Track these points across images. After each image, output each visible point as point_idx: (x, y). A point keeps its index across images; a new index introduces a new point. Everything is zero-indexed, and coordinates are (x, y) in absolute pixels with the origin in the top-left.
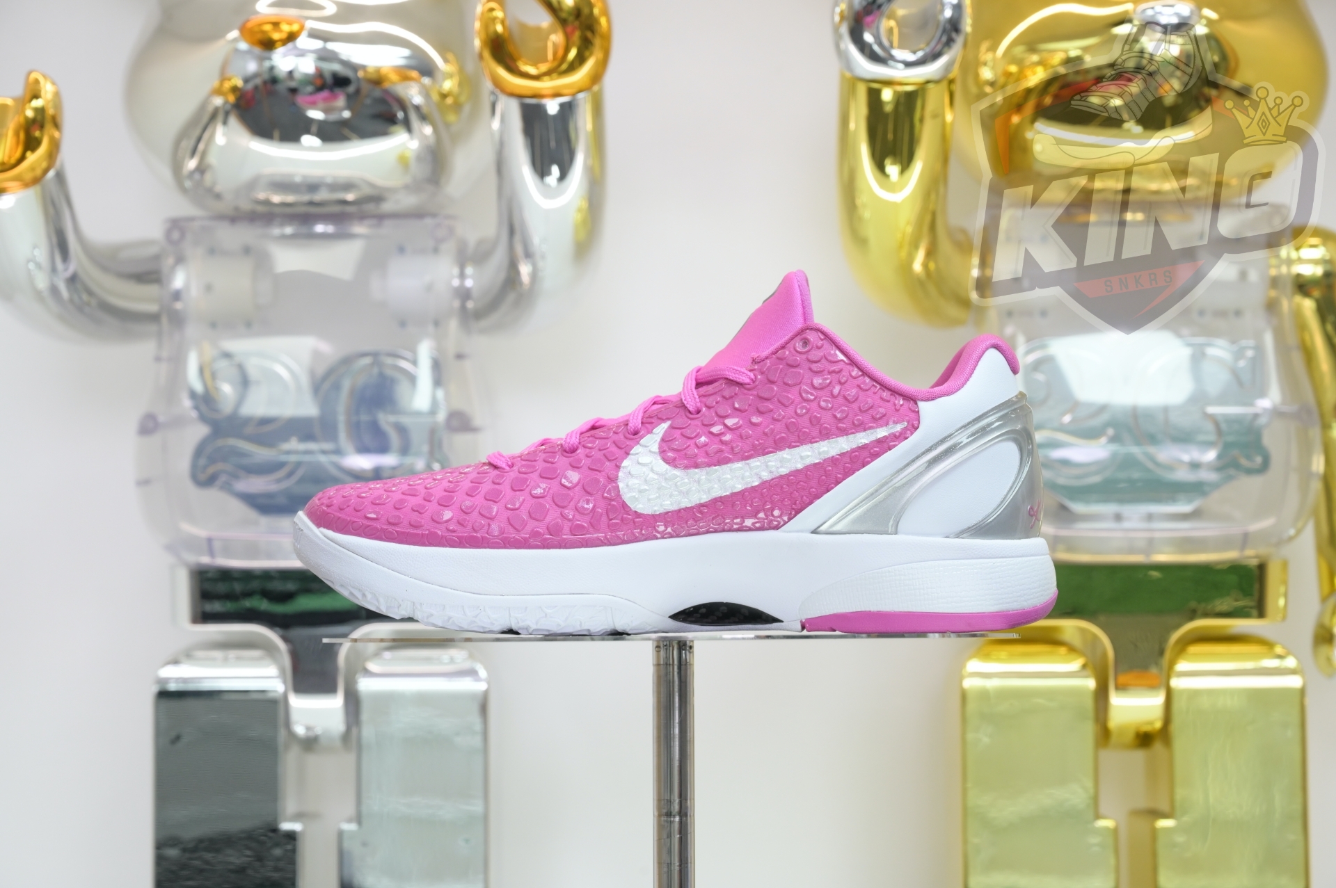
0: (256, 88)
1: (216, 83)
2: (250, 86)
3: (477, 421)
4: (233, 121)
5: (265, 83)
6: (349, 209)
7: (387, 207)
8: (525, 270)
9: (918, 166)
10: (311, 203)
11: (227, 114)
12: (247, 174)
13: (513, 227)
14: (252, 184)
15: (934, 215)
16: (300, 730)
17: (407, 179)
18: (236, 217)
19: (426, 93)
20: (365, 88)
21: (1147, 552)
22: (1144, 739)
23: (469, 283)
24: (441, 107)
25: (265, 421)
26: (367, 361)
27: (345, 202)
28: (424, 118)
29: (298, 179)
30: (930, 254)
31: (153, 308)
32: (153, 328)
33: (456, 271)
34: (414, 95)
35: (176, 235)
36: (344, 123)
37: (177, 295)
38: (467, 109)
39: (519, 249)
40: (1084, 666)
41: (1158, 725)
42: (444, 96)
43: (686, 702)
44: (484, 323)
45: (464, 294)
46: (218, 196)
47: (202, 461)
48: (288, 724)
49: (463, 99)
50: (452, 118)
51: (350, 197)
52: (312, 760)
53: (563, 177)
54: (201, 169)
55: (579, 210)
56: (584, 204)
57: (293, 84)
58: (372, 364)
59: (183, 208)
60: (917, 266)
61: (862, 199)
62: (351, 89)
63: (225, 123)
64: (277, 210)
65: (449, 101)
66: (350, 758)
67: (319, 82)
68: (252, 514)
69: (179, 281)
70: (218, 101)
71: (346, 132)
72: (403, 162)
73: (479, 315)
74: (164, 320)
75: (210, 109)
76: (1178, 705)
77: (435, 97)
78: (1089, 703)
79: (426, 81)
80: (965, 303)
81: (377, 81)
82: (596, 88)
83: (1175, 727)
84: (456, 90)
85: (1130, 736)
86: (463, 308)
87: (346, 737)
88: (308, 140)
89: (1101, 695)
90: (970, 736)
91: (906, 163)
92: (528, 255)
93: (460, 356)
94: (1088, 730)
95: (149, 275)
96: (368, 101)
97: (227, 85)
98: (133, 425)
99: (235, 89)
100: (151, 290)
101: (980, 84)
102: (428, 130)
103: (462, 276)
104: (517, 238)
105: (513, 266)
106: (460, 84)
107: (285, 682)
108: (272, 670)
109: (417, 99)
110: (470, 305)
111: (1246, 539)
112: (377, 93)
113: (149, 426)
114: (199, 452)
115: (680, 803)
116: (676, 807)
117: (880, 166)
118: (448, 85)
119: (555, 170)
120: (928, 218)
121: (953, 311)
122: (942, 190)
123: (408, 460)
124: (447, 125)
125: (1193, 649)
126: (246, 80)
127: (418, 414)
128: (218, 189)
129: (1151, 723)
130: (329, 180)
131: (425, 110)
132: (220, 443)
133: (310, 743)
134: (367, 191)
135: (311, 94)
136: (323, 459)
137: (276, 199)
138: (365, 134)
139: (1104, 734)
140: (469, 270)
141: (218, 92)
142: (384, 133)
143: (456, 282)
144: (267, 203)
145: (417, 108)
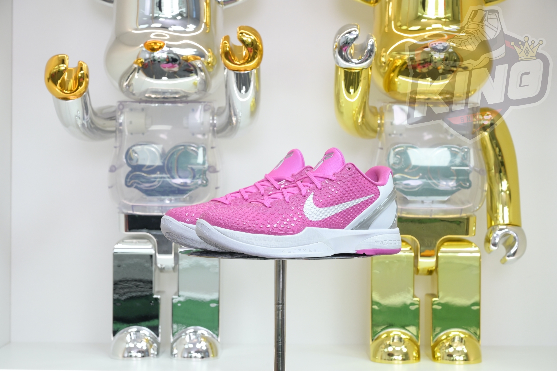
0: (149, 62)
1: (136, 60)
2: (147, 62)
3: (218, 168)
4: (141, 72)
5: (151, 61)
6: (177, 100)
7: (190, 99)
8: (234, 119)
9: (360, 88)
10: (164, 98)
11: (139, 70)
12: (144, 88)
13: (230, 104)
14: (146, 92)
15: (365, 103)
16: (159, 266)
17: (196, 90)
18: (140, 101)
19: (202, 63)
20: (182, 62)
21: (431, 215)
22: (430, 272)
23: (215, 122)
24: (207, 67)
25: (149, 167)
26: (182, 147)
27: (175, 98)
28: (201, 71)
29: (160, 90)
30: (363, 117)
31: (113, 129)
32: (114, 134)
33: (211, 118)
34: (198, 64)
35: (121, 107)
36: (175, 73)
37: (121, 124)
38: (216, 66)
39: (232, 113)
40: (411, 249)
41: (434, 268)
42: (208, 63)
43: (284, 272)
44: (220, 135)
45: (214, 126)
46: (134, 94)
47: (128, 180)
48: (156, 264)
49: (214, 64)
50: (211, 70)
51: (177, 96)
52: (162, 275)
53: (247, 91)
54: (129, 85)
55: (252, 102)
56: (254, 100)
57: (159, 60)
58: (184, 149)
59: (123, 97)
60: (360, 120)
61: (341, 101)
62: (178, 62)
63: (138, 72)
64: (154, 100)
65: (210, 65)
66: (176, 274)
67: (168, 60)
68: (145, 196)
69: (121, 119)
70: (136, 66)
71: (176, 76)
72: (195, 84)
73: (218, 132)
74: (117, 132)
75: (133, 68)
76: (440, 262)
77: (206, 64)
78: (412, 261)
79: (203, 59)
80: (375, 131)
81: (187, 60)
82: (258, 67)
83: (439, 269)
84: (212, 61)
85: (426, 272)
86: (213, 130)
87: (174, 268)
88: (164, 78)
89: (416, 257)
90: (374, 271)
91: (356, 89)
92: (235, 115)
93: (212, 148)
94: (411, 269)
95: (113, 118)
96: (183, 66)
97: (139, 61)
98: (107, 169)
99: (142, 62)
100: (113, 123)
101: (381, 62)
102: (203, 74)
103: (213, 119)
104: (232, 108)
105: (230, 117)
106: (213, 59)
107: (155, 250)
108: (150, 246)
109: (200, 66)
110: (215, 129)
111: (462, 211)
112: (186, 63)
113: (113, 169)
114: (127, 176)
115: (282, 301)
116: (280, 302)
117: (348, 91)
118: (210, 60)
119: (244, 88)
120: (363, 105)
121: (372, 134)
122: (368, 96)
123: (195, 181)
124: (209, 72)
125: (446, 244)
126: (145, 60)
127: (199, 164)
128: (134, 92)
129: (432, 267)
130: (170, 91)
131: (202, 68)
132: (134, 173)
133: (162, 270)
134: (183, 94)
135: (165, 64)
136: (168, 180)
137: (153, 96)
138: (181, 76)
139: (417, 271)
140: (215, 118)
141: (136, 63)
142: (188, 76)
143: (211, 122)
144: (150, 97)
145: (200, 68)
